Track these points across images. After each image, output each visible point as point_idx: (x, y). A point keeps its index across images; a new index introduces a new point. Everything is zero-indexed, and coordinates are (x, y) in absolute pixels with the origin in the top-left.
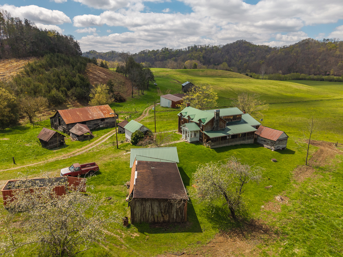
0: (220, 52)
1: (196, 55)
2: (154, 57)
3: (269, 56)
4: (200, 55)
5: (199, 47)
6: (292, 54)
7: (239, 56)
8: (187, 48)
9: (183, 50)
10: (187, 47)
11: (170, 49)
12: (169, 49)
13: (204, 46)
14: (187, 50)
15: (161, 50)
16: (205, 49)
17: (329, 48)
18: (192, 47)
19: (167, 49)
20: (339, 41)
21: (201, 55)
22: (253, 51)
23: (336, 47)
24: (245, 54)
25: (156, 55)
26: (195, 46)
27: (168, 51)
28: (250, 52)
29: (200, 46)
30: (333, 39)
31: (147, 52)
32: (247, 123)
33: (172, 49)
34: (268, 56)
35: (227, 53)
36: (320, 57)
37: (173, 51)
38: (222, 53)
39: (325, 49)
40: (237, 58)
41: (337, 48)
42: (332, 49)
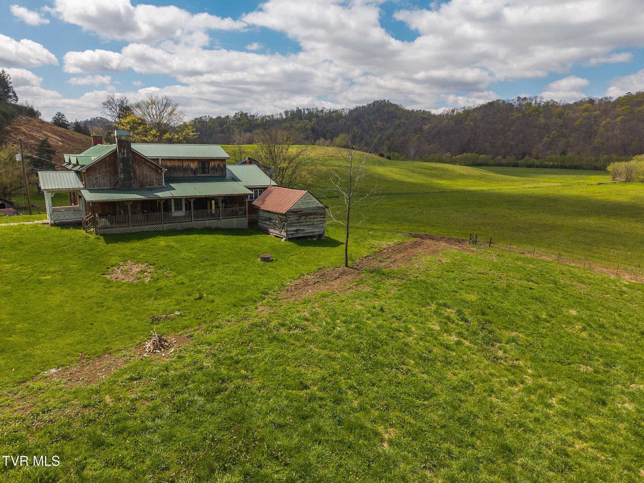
0: (344, 120)
1: (299, 125)
2: (219, 128)
3: (428, 126)
4: (306, 125)
5: (306, 112)
6: (467, 123)
7: (377, 128)
8: (283, 114)
9: (275, 117)
10: (282, 112)
11: (251, 116)
12: (249, 115)
13: (315, 111)
14: (284, 117)
15: (234, 116)
16: (317, 117)
17: (527, 112)
18: (292, 112)
19: (246, 114)
20: (544, 100)
21: (308, 127)
22: (402, 120)
23: (538, 111)
24: (388, 125)
25: (223, 126)
26: (299, 111)
27: (248, 119)
28: (397, 122)
29: (307, 109)
30: (533, 98)
31: (206, 120)
32: (239, 181)
33: (254, 116)
34: (426, 127)
35: (356, 122)
36: (512, 129)
37: (256, 119)
38: (348, 123)
39: (521, 114)
40: (374, 133)
41: (540, 113)
42: (532, 114)
